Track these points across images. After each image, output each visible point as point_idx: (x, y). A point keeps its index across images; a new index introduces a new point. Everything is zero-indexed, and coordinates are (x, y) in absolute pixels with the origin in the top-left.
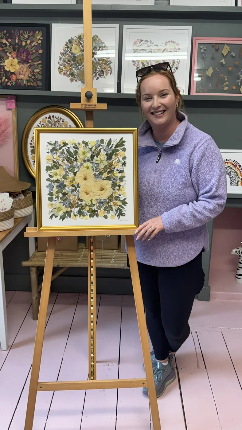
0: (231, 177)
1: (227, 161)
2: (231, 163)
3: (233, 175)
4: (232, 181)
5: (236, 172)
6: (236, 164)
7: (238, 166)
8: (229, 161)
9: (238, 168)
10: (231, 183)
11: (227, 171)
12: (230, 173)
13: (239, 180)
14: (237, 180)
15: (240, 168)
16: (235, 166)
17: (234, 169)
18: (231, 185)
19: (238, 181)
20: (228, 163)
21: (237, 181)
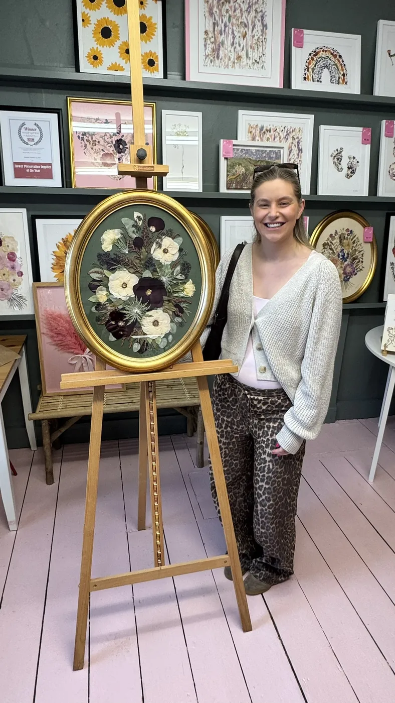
0: (330, 72)
1: (325, 49)
2: (329, 51)
3: (333, 68)
4: (331, 77)
5: (336, 64)
6: (335, 53)
7: (338, 56)
8: (327, 49)
9: (337, 59)
10: (331, 79)
11: (325, 62)
12: (329, 65)
13: (340, 76)
14: (337, 76)
15: (340, 60)
16: (335, 56)
17: (334, 60)
18: (332, 83)
19: (339, 78)
20: (326, 51)
21: (337, 78)
